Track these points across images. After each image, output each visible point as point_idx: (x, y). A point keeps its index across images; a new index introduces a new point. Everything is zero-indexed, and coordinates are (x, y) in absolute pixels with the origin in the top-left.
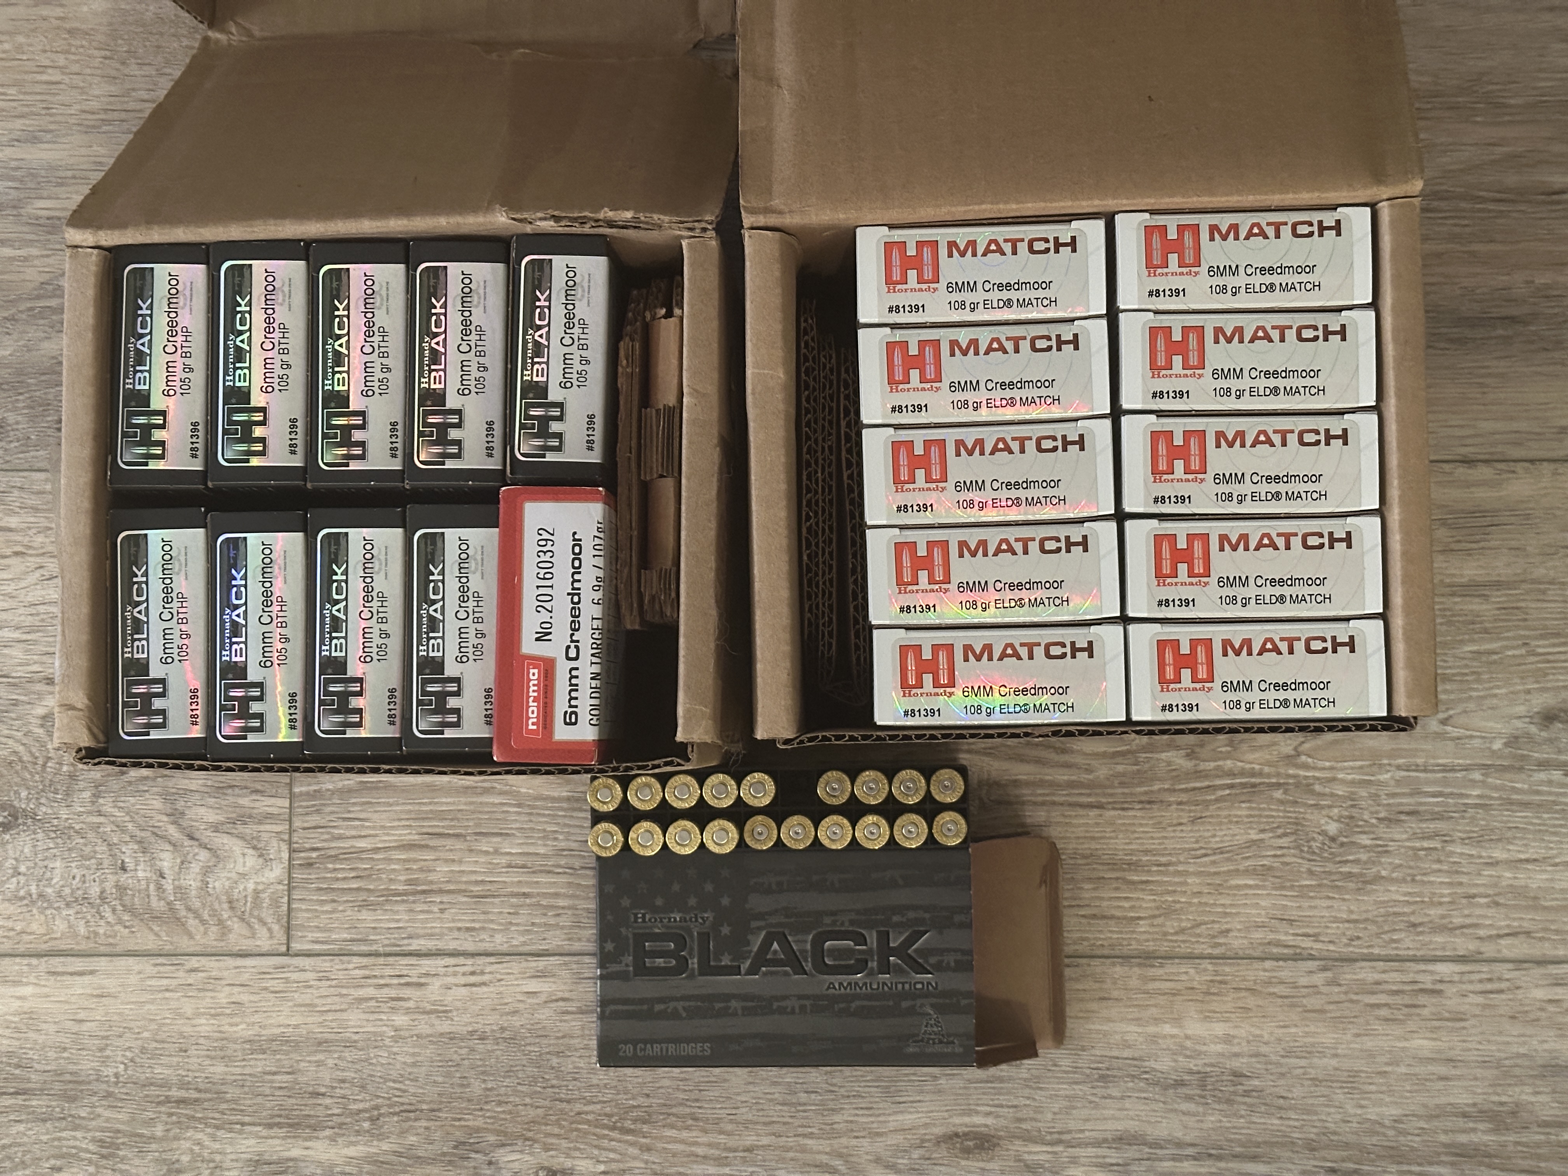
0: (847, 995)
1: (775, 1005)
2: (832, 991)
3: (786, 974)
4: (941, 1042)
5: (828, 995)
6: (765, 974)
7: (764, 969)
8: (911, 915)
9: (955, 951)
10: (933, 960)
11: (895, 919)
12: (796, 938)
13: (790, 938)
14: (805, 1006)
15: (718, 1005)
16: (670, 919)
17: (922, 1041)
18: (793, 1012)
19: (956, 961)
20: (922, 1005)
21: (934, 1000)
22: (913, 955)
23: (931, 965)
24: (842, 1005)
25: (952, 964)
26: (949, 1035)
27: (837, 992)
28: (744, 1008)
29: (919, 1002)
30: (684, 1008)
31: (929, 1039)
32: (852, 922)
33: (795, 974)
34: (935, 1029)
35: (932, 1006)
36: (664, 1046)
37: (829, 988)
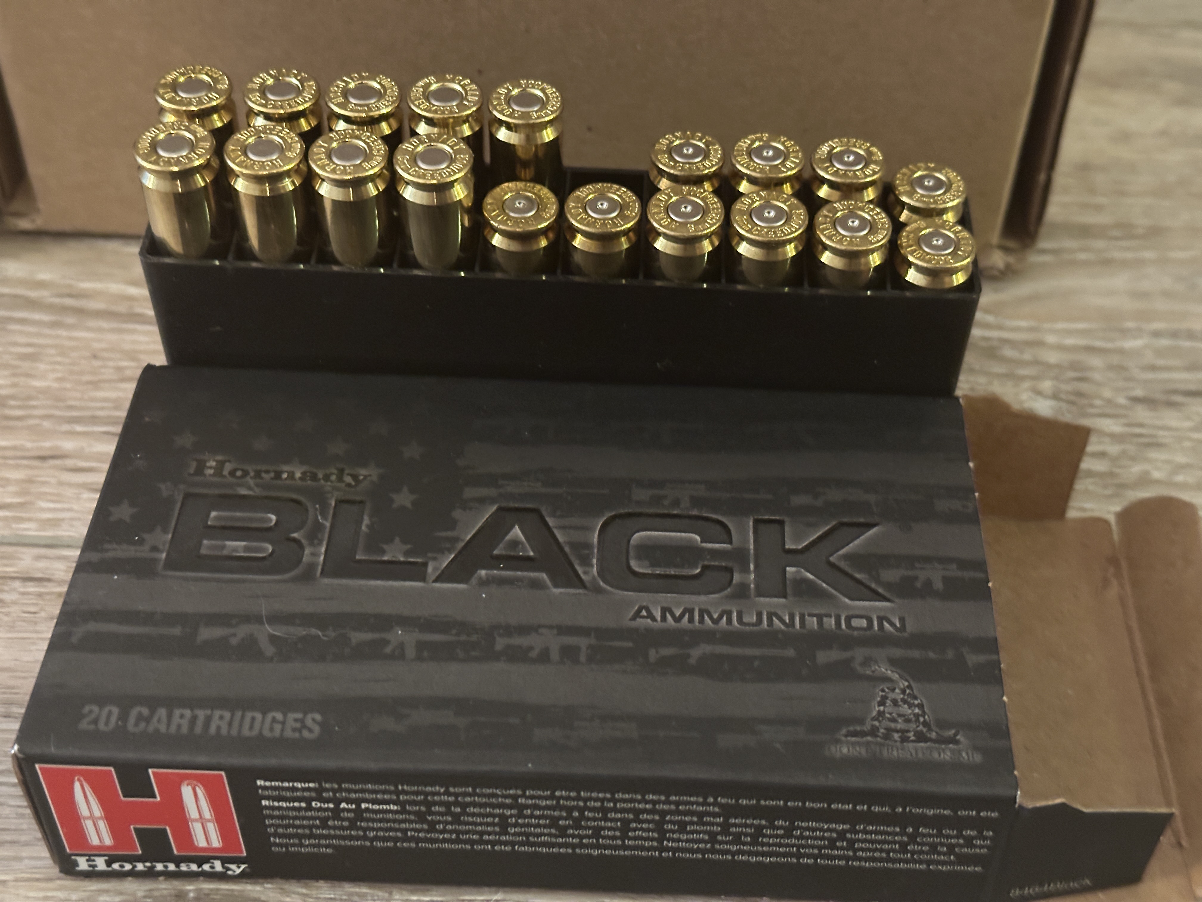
0: (683, 632)
1: (500, 643)
2: (644, 622)
3: (536, 584)
4: (921, 737)
5: (636, 630)
6: (484, 583)
7: (483, 572)
8: (835, 495)
9: (944, 561)
10: (891, 575)
11: (799, 500)
12: (567, 522)
13: (551, 521)
14: (577, 649)
15: (358, 637)
16: (278, 475)
17: (873, 732)
18: (544, 657)
19: (945, 579)
20: (867, 662)
21: (898, 652)
22: (843, 565)
23: (889, 586)
24: (667, 652)
25: (938, 585)
26: (942, 724)
27: (658, 625)
28: (421, 646)
29: (859, 653)
30: (273, 639)
31: (890, 731)
32: (696, 502)
33: (556, 586)
34: (905, 709)
35: (893, 662)
36: (201, 714)
37: (637, 615)
